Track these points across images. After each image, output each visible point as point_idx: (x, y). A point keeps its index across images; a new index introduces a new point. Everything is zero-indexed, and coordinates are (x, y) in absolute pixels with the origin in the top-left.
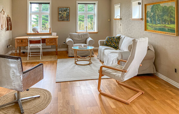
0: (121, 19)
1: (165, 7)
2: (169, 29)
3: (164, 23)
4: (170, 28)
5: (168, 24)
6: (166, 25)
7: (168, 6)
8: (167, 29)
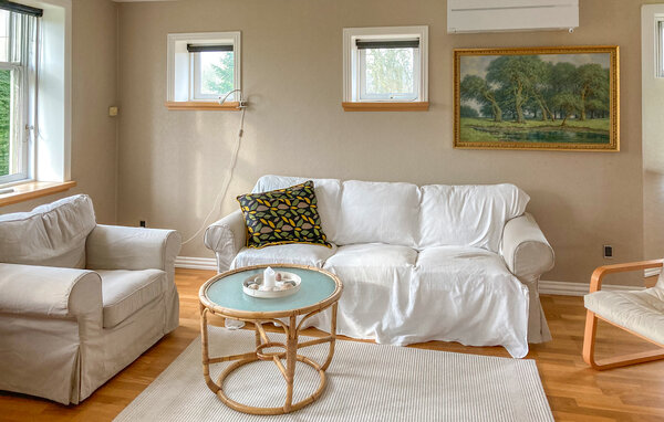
0: (246, 105)
1: (567, 66)
2: (580, 135)
3: (558, 116)
4: (585, 131)
5: (579, 118)
6: (567, 122)
7: (577, 65)
8: (572, 135)
